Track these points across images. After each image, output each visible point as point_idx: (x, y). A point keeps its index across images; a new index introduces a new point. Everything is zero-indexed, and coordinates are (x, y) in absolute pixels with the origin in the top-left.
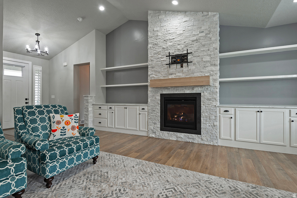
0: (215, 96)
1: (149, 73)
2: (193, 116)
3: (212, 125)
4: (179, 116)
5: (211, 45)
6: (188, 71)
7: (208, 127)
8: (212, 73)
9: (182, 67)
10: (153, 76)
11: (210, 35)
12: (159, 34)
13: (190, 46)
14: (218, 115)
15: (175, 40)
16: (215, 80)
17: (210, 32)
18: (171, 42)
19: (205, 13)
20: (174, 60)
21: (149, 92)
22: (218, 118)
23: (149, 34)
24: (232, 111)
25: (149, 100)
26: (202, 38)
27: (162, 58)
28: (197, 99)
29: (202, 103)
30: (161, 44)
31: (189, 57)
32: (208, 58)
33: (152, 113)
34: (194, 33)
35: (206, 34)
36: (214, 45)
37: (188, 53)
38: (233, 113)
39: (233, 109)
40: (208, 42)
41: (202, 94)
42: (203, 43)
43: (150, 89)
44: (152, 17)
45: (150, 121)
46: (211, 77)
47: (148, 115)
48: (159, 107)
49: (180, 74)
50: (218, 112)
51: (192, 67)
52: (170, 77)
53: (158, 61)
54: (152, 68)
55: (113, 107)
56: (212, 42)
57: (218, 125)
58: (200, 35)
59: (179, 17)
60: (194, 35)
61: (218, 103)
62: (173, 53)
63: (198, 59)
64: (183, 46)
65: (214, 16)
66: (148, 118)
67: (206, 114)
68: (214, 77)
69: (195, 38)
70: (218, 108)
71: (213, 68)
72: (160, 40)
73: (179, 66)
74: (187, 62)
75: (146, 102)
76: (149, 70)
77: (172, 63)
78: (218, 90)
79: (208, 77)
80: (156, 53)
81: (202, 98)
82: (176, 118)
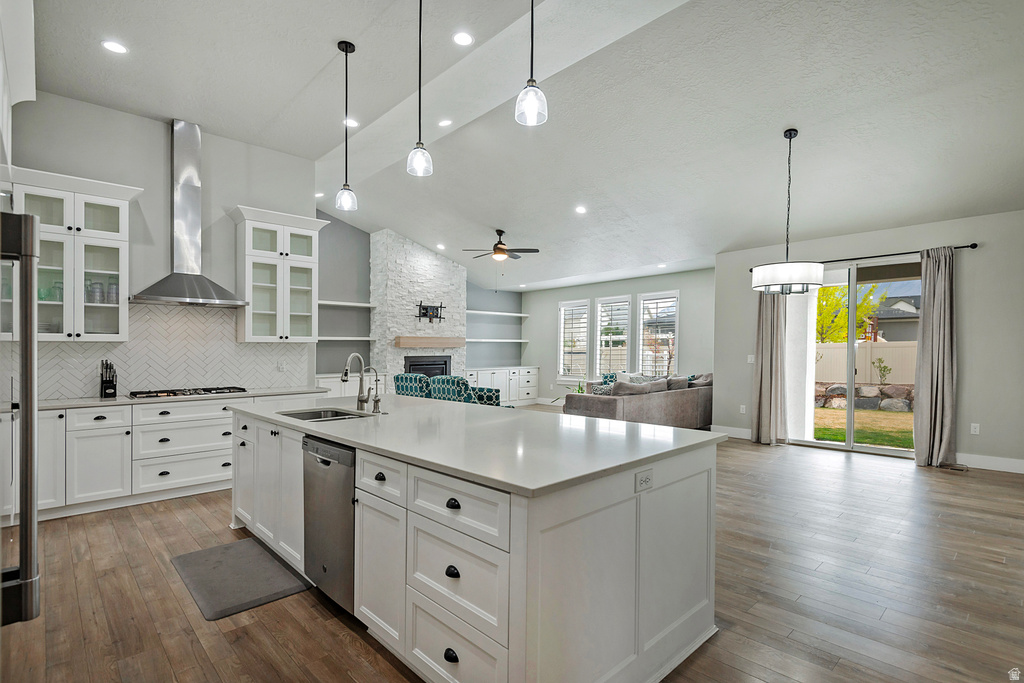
0: (463, 359)
1: (388, 325)
5: (460, 302)
6: (439, 328)
8: (460, 333)
9: (432, 322)
10: (395, 329)
11: (459, 291)
12: (404, 270)
15: (424, 285)
17: (459, 287)
18: (419, 286)
19: (456, 264)
20: (422, 311)
21: (388, 354)
23: (389, 264)
25: (388, 366)
26: (452, 292)
27: (407, 305)
28: (447, 362)
29: (452, 368)
30: (406, 286)
31: (443, 311)
32: (457, 317)
34: (444, 283)
35: (456, 289)
36: (463, 303)
37: (441, 307)
39: (476, 372)
40: (458, 298)
41: (452, 357)
42: (453, 298)
49: (430, 331)
51: (444, 324)
52: (419, 334)
53: (401, 309)
54: (394, 317)
56: (461, 299)
58: (451, 287)
59: (430, 257)
60: (445, 286)
61: (465, 367)
62: (423, 303)
65: (463, 270)
69: (446, 290)
70: (465, 373)
71: (462, 328)
72: (405, 279)
74: (437, 317)
77: (421, 316)
80: (399, 297)
81: (452, 361)
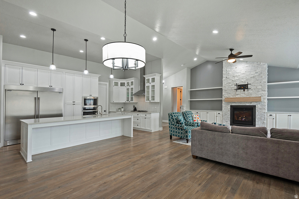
0: (264, 107)
1: (223, 94)
2: (251, 118)
3: (262, 122)
4: (242, 118)
5: (262, 80)
6: (248, 93)
7: (260, 124)
8: (262, 95)
9: (244, 91)
10: (226, 95)
11: (262, 75)
12: (230, 73)
13: (249, 80)
14: (266, 117)
15: (240, 76)
16: (264, 99)
17: (261, 73)
18: (238, 77)
19: (259, 63)
20: (239, 87)
21: (223, 104)
22: (266, 119)
23: (223, 72)
24: (274, 115)
25: (223, 109)
26: (256, 76)
27: (231, 86)
28: (254, 108)
29: (256, 111)
30: (231, 78)
31: (249, 86)
32: (260, 87)
33: (225, 116)
34: (252, 73)
35: (259, 74)
36: (264, 80)
37: (248, 84)
38: (275, 116)
39: (275, 114)
40: (261, 79)
41: (256, 106)
42: (257, 79)
43: (223, 102)
44: (225, 63)
45: (223, 120)
46: (262, 97)
47: (222, 117)
48: (229, 113)
49: (243, 95)
50: (266, 116)
51: (250, 91)
52: (237, 96)
53: (229, 87)
54: (225, 91)
55: (199, 112)
56: (262, 78)
57: (266, 123)
58: (256, 74)
60: (252, 74)
61: (266, 111)
62: (239, 84)
63: (254, 87)
64: (245, 80)
65: (264, 65)
66: (222, 119)
67: (259, 117)
68: (264, 97)
69: (252, 76)
70: (266, 114)
71: (263, 92)
72: (230, 76)
73: (242, 90)
74: (247, 88)
75: (221, 110)
76: (223, 92)
77: (238, 89)
78: (266, 104)
79: (260, 97)
80: (228, 83)
81: (256, 108)
82: (240, 119)
